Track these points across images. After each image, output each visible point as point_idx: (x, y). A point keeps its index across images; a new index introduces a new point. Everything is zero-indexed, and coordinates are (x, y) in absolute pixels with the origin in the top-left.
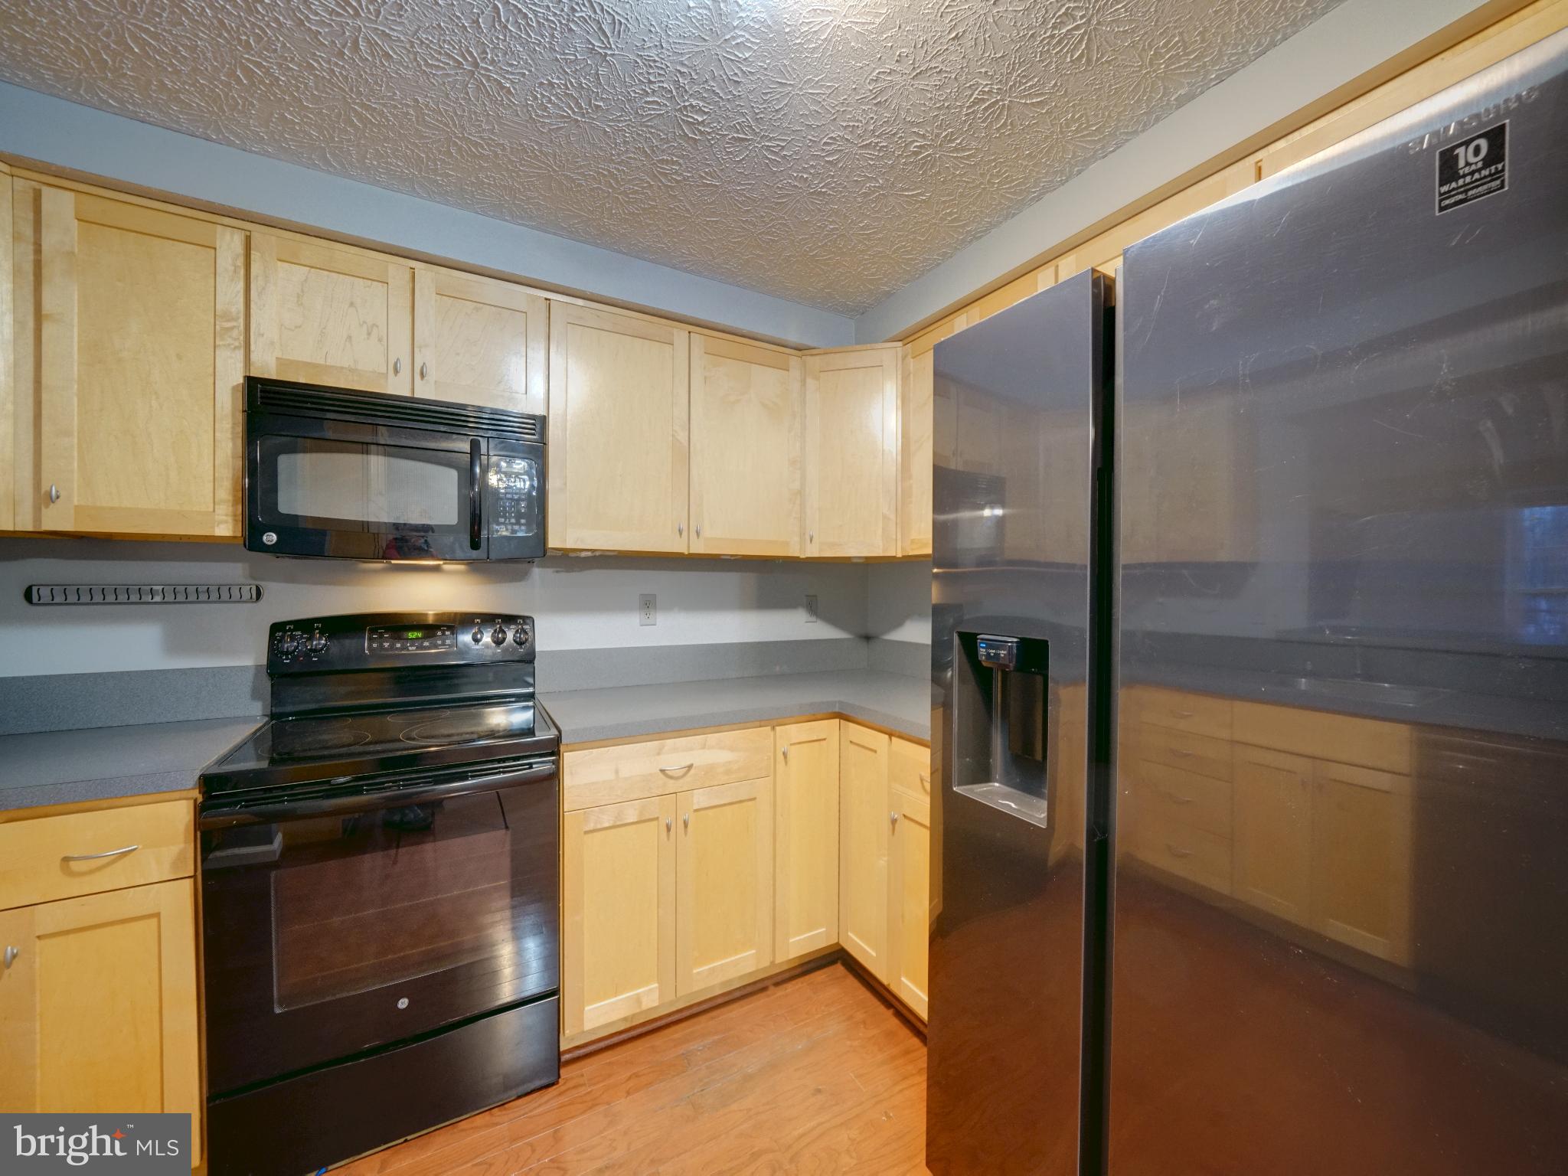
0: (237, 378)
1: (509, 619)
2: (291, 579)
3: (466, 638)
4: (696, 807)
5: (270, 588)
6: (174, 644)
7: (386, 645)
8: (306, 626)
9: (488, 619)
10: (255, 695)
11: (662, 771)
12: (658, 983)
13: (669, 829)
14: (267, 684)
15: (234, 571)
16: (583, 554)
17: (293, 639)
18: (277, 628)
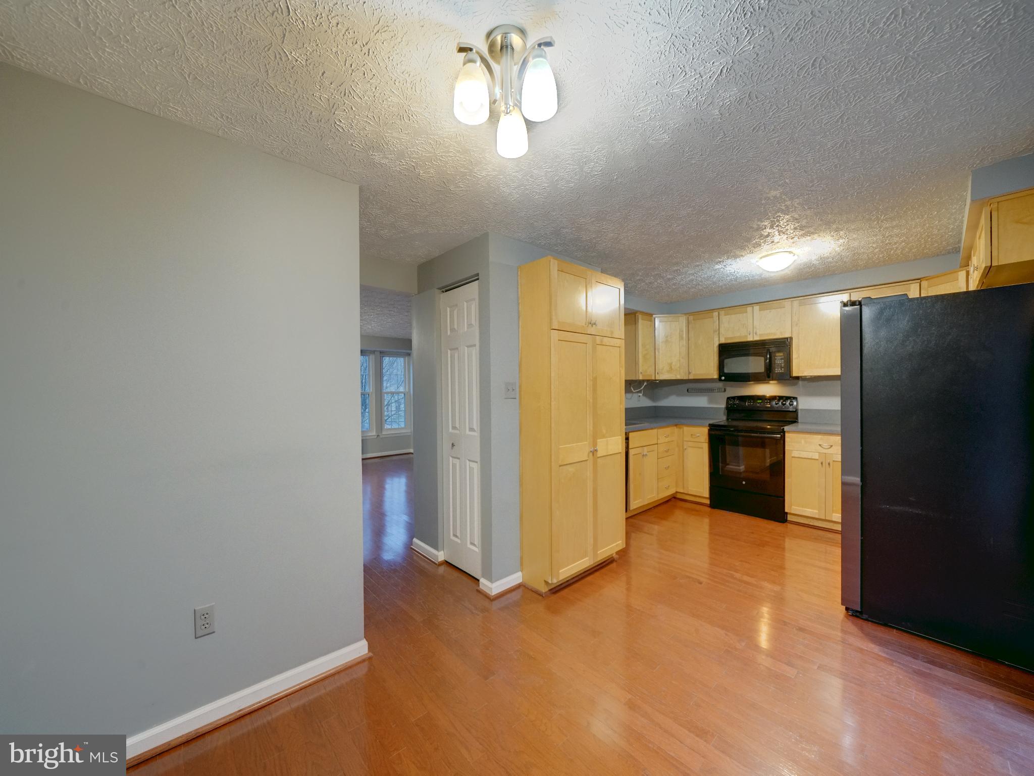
0: (717, 344)
1: (788, 398)
2: (732, 386)
3: (774, 403)
4: (834, 460)
5: (728, 389)
6: (710, 401)
7: (752, 404)
8: (734, 398)
9: (781, 398)
10: (724, 414)
11: (820, 445)
12: (819, 511)
13: (822, 463)
14: (726, 411)
15: (720, 385)
16: (807, 377)
17: (731, 401)
18: (728, 398)
